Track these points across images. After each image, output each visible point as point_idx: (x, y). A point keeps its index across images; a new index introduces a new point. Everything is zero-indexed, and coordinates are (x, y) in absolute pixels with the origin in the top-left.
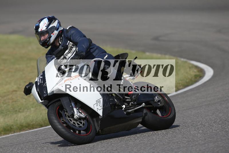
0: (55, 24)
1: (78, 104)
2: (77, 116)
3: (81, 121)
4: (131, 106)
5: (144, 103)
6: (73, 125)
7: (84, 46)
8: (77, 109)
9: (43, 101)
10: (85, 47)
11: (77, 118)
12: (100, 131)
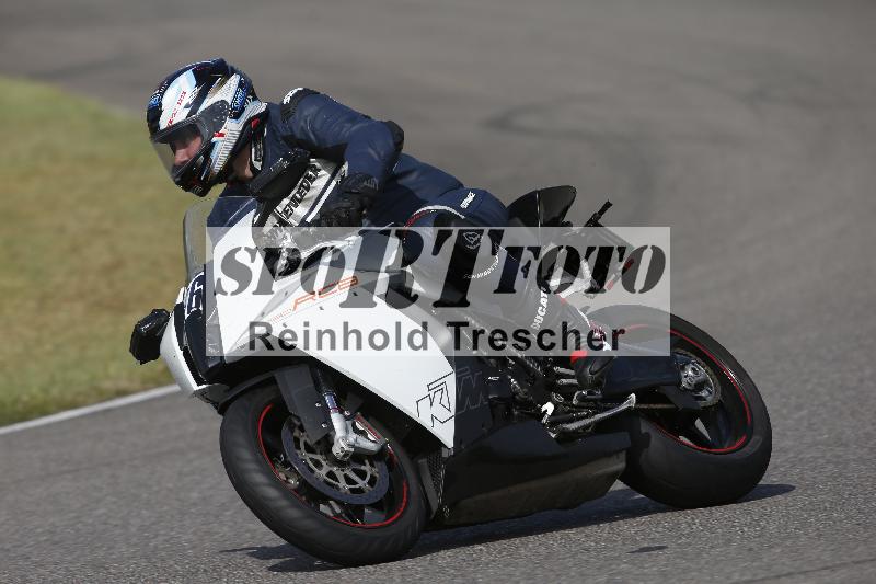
0: (227, 92)
1: (350, 396)
2: (342, 444)
3: (363, 468)
4: (579, 408)
5: (633, 395)
6: (325, 481)
7: (372, 152)
8: (347, 418)
9: (204, 386)
10: (376, 157)
11: (346, 454)
12: (446, 509)
